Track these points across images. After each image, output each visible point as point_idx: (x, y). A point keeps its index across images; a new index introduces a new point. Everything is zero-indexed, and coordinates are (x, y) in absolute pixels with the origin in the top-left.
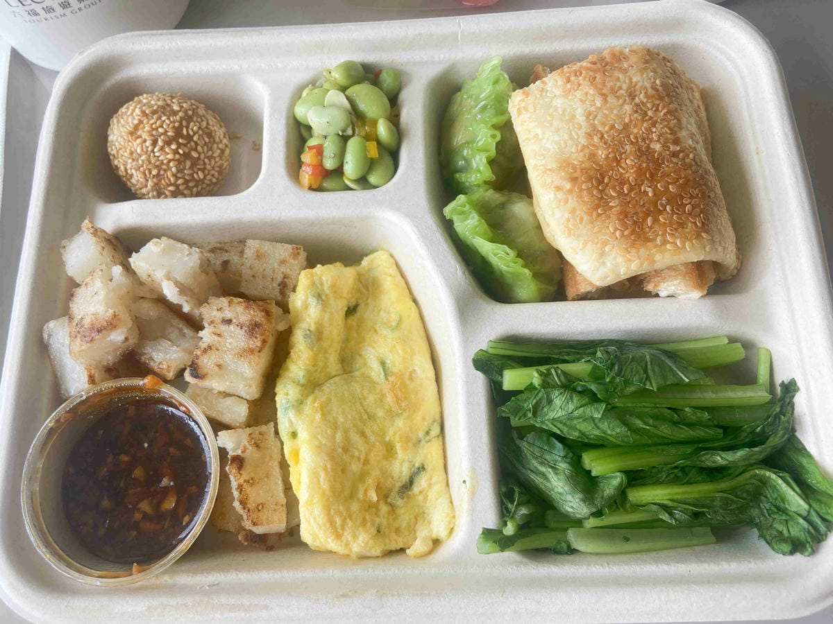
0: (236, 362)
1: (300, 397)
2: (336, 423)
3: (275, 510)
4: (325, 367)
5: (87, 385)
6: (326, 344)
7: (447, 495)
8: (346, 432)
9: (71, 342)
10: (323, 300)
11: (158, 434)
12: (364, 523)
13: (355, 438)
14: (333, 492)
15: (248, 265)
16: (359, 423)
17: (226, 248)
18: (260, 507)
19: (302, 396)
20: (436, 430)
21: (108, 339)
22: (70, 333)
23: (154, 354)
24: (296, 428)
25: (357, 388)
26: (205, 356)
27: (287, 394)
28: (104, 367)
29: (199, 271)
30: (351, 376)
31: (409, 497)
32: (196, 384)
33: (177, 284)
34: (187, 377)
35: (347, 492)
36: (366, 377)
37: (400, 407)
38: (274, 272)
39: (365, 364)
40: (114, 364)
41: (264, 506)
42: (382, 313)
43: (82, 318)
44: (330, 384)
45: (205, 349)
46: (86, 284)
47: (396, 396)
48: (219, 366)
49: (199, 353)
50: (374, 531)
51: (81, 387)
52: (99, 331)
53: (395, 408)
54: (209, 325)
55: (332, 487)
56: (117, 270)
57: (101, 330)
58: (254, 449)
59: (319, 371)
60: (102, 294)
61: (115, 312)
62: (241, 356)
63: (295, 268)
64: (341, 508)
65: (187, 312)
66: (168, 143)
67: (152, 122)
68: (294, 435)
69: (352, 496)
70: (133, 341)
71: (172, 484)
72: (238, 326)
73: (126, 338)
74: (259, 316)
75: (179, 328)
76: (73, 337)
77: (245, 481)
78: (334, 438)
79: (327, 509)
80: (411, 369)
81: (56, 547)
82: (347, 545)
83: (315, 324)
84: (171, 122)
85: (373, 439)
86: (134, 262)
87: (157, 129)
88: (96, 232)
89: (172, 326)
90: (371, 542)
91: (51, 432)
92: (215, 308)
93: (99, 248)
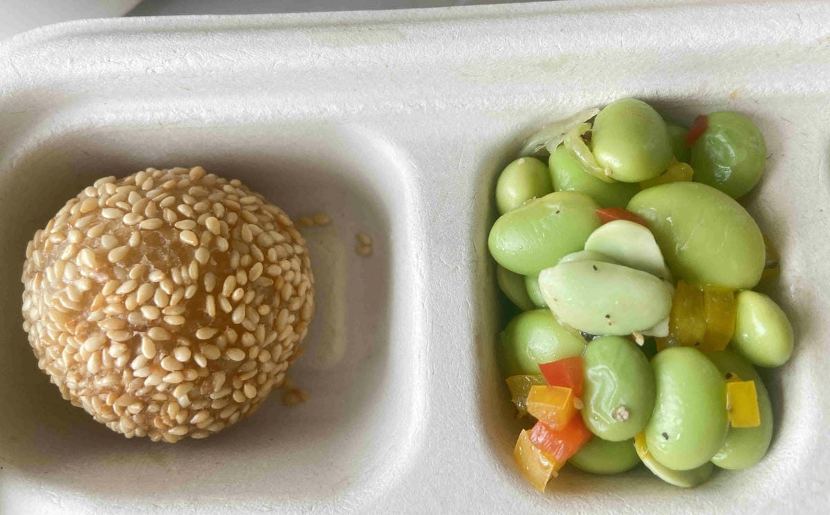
66: (168, 347)
67: (123, 290)
84: (175, 288)
87: (137, 309)
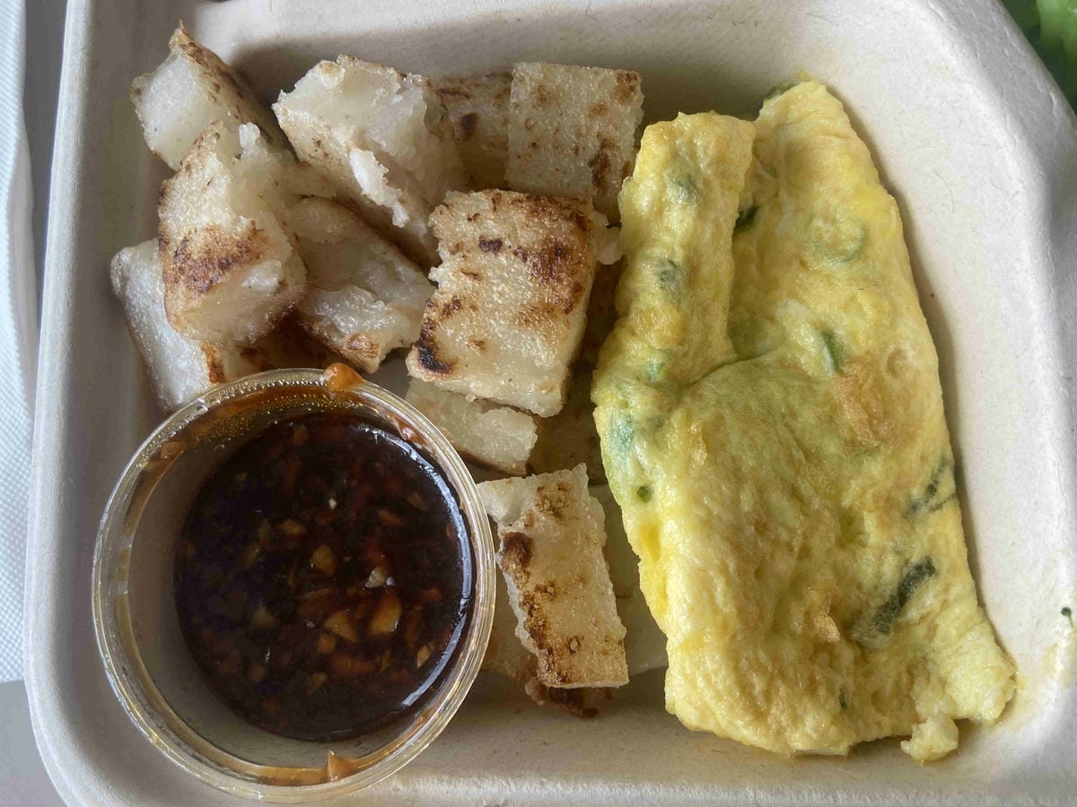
0: (515, 335)
1: (657, 413)
2: (739, 469)
3: (605, 653)
4: (705, 344)
5: (208, 385)
6: (705, 293)
7: (987, 629)
8: (761, 490)
9: (167, 291)
10: (700, 193)
11: (354, 483)
12: (812, 688)
13: (779, 501)
14: (745, 622)
15: (522, 120)
16: (788, 471)
17: (465, 89)
18: (573, 645)
19: (660, 408)
20: (947, 486)
21: (245, 284)
22: (165, 272)
23: (337, 318)
24: (650, 478)
25: (774, 390)
26: (449, 322)
27: (625, 405)
28: (238, 345)
29: (424, 131)
30: (756, 365)
31: (898, 628)
32: (433, 383)
33: (382, 157)
34: (413, 364)
35: (769, 619)
36: (791, 368)
37: (876, 433)
38: (578, 135)
39: (784, 339)
40: (260, 339)
41: (582, 643)
42: (819, 223)
43: (185, 240)
44: (714, 382)
45: (447, 306)
46: (188, 168)
47: (866, 408)
48: (481, 344)
49: (434, 315)
50: (834, 705)
51: (197, 387)
52: (224, 266)
53: (863, 435)
54: (453, 253)
55: (741, 611)
56: (249, 134)
57: (229, 264)
58: (552, 522)
59: (691, 355)
60: (223, 182)
61: (253, 223)
62: (527, 321)
63: (626, 122)
64: (762, 654)
65: (401, 226)
68: (644, 493)
69: (778, 628)
70: (295, 290)
71: (389, 582)
72: (516, 254)
73: (280, 283)
74: (563, 232)
75: (383, 262)
76: (170, 280)
77: (538, 588)
78: (736, 502)
79: (733, 656)
80: (891, 348)
81: (171, 711)
82: (780, 733)
83: (682, 246)
85: (816, 504)
86: (285, 113)
88: (200, 54)
89: (372, 257)
90: (833, 731)
91: (144, 479)
92: (464, 215)
93: (210, 88)
